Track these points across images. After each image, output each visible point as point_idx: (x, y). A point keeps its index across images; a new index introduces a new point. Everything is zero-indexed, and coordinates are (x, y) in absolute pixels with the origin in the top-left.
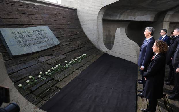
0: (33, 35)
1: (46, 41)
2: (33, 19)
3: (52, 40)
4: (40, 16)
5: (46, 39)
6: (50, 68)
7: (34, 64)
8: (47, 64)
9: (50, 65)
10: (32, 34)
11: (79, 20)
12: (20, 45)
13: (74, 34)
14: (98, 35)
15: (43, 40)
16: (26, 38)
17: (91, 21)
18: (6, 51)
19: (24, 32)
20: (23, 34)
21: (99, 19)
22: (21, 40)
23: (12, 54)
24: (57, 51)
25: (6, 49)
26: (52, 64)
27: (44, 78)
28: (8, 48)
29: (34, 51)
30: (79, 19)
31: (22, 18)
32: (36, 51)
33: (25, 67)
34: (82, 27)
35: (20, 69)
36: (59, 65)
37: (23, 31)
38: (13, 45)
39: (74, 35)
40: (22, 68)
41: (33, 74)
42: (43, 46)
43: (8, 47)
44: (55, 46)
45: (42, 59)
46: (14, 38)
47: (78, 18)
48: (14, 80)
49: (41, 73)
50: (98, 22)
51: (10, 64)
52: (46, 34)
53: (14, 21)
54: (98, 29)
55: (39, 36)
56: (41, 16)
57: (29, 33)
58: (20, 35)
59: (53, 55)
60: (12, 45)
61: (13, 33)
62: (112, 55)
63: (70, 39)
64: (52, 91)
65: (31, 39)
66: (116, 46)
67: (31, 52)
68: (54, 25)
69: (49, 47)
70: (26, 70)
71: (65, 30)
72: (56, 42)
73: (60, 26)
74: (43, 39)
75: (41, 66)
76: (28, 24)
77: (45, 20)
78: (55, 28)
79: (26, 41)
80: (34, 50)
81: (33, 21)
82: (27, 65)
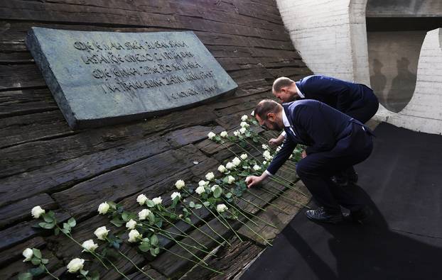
0: (149, 57)
1: (191, 79)
2: (145, 11)
3: (210, 75)
4: (168, 5)
5: (192, 72)
6: (211, 168)
7: (154, 151)
8: (199, 153)
9: (209, 156)
10: (143, 52)
11: (286, 26)
12: (104, 87)
13: (276, 65)
14: (355, 67)
15: (181, 74)
16: (125, 67)
17: (327, 22)
18: (55, 103)
19: (118, 46)
20: (114, 51)
21: (355, 14)
22: (108, 71)
23: (73, 114)
24: (229, 111)
25: (53, 97)
26: (217, 152)
27: (192, 204)
28: (60, 95)
29: (151, 108)
30: (285, 23)
31: (111, 5)
32: (161, 107)
33: (122, 162)
34: (298, 47)
35: (103, 169)
36: (244, 156)
37: (116, 41)
38: (78, 86)
39: (275, 68)
40: (108, 166)
41: (151, 188)
42: (182, 95)
43: (59, 89)
44: (223, 97)
45: (183, 137)
46: (81, 62)
47: (281, 20)
48: (79, 211)
49: (180, 184)
50: (351, 23)
51: (66, 149)
52: (190, 55)
53: (86, 12)
54: (352, 45)
55: (170, 62)
56: (170, 4)
57: (136, 52)
58: (104, 54)
59: (218, 125)
60: (74, 85)
61: (80, 46)
62: (408, 126)
63: (266, 80)
64: (229, 254)
65: (140, 70)
66: (424, 94)
67: (140, 112)
68: (213, 34)
69: (202, 98)
70: (125, 172)
71: (246, 52)
72: (226, 83)
73: (230, 38)
74: (181, 71)
75: (179, 161)
76: (131, 23)
77: (183, 18)
78: (217, 42)
79: (125, 74)
80: (151, 105)
81: (146, 18)
82: (128, 156)
